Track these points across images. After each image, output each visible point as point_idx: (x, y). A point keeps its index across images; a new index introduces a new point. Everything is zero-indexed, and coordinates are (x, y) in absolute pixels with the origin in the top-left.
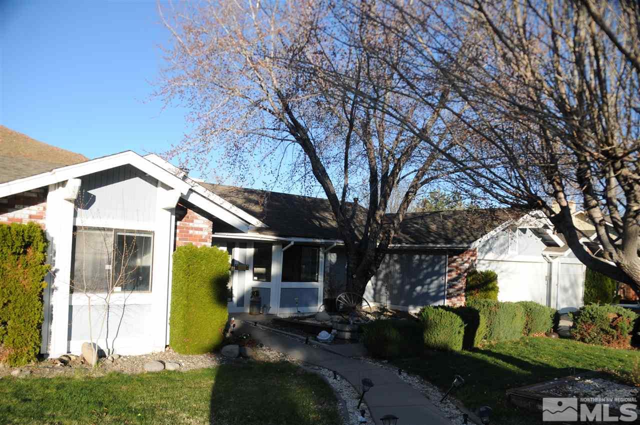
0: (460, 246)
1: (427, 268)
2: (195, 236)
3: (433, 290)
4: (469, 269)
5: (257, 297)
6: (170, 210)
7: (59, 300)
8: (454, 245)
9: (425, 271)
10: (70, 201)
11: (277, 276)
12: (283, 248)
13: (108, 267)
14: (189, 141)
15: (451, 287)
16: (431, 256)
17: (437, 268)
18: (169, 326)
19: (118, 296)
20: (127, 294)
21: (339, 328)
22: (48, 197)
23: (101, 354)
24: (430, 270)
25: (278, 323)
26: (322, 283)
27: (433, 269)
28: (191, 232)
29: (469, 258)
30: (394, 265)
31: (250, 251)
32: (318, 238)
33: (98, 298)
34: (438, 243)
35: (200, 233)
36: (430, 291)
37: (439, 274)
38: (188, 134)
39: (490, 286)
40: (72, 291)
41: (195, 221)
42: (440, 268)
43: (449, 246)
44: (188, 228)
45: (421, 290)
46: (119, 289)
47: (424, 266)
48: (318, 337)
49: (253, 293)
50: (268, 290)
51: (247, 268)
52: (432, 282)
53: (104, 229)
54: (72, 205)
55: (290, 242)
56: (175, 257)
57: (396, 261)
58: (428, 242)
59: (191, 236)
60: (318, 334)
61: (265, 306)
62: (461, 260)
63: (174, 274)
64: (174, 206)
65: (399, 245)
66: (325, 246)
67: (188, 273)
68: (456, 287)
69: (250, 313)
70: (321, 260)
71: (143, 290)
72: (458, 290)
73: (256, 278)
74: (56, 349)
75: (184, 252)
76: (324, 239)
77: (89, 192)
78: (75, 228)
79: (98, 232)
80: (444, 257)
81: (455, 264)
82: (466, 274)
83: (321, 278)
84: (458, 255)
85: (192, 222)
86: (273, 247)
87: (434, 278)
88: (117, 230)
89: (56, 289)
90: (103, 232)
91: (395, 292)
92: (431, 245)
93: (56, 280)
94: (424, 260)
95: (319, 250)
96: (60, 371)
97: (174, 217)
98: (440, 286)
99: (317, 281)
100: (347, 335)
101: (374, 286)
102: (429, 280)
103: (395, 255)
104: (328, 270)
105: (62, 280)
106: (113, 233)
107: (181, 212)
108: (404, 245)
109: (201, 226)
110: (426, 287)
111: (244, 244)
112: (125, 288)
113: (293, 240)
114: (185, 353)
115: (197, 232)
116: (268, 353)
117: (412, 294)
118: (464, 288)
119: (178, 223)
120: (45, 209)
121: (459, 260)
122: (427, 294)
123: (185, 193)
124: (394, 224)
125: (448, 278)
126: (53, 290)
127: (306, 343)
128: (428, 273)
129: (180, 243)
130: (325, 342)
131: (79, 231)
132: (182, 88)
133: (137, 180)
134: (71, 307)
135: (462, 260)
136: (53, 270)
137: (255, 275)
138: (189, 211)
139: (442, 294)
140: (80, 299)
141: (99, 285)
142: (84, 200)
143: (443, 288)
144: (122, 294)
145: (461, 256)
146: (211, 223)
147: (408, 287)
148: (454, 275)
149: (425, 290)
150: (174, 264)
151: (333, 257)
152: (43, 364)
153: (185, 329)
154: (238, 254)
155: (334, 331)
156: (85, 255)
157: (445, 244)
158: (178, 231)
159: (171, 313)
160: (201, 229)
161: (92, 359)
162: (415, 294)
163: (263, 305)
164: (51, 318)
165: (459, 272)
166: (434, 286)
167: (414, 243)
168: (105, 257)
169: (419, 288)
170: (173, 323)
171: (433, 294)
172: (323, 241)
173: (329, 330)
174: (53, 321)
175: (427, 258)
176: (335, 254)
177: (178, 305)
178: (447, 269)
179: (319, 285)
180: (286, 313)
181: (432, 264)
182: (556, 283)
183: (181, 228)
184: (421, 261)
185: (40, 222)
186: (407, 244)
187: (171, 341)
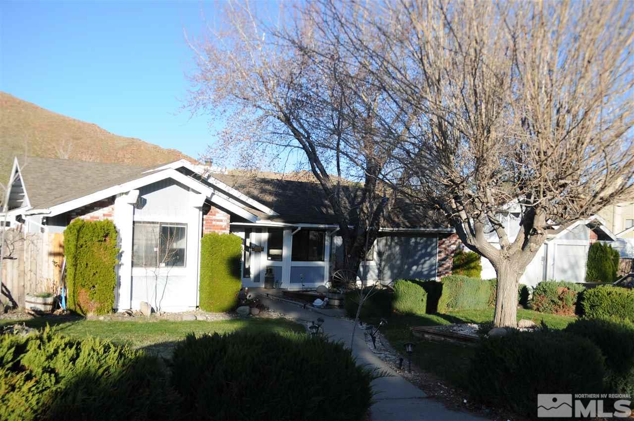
0: (445, 230)
1: (421, 250)
2: (217, 226)
3: (427, 269)
4: (456, 250)
5: (270, 275)
6: (199, 208)
7: (125, 272)
8: (440, 229)
9: (420, 253)
10: (131, 204)
11: (287, 258)
12: (292, 232)
13: (155, 249)
14: (211, 150)
15: (440, 266)
16: (425, 239)
17: (429, 250)
18: (198, 292)
19: (163, 270)
20: (169, 268)
21: (330, 297)
22: (116, 201)
23: (153, 311)
24: (423, 251)
25: (287, 294)
26: (328, 263)
27: (426, 250)
28: (214, 223)
29: (456, 241)
30: (395, 247)
31: (265, 236)
32: (322, 224)
33: (151, 271)
34: (428, 227)
35: (221, 223)
36: (423, 270)
37: (431, 255)
38: (210, 145)
39: (472, 265)
40: (132, 266)
41: (217, 215)
42: (432, 249)
43: (436, 230)
44: (212, 220)
45: (416, 269)
46: (163, 265)
47: (419, 248)
48: (314, 304)
49: (267, 270)
50: (280, 269)
51: (262, 250)
52: (425, 261)
53: (153, 223)
54: (132, 207)
55: (297, 228)
56: (202, 241)
57: (397, 244)
58: (420, 227)
59: (214, 226)
60: (313, 302)
61: (277, 282)
62: (448, 242)
63: (202, 254)
64: (201, 205)
65: (397, 229)
66: (330, 230)
67: (212, 254)
68: (445, 266)
69: (265, 288)
70: (327, 243)
71: (180, 266)
72: (447, 269)
73: (270, 258)
74: (123, 305)
75: (209, 238)
76: (328, 224)
77: (142, 197)
78: (134, 222)
79: (149, 225)
80: (435, 240)
81: (443, 246)
82: (453, 255)
83: (327, 258)
84: (446, 238)
85: (215, 215)
86: (284, 232)
87: (427, 258)
88: (161, 223)
89: (123, 264)
90: (152, 225)
91: (395, 271)
92: (422, 229)
93: (122, 258)
94: (420, 243)
95: (325, 234)
96: (127, 318)
97: (201, 213)
98: (431, 266)
99: (324, 261)
100: (336, 302)
101: (379, 266)
102: (423, 260)
103: (396, 238)
104: (334, 251)
105: (126, 259)
106: (159, 225)
107: (207, 209)
108: (401, 229)
109: (221, 218)
110: (420, 266)
111: (259, 229)
112: (167, 265)
113: (300, 226)
114: (210, 311)
115: (218, 223)
116: (272, 314)
117: (410, 273)
118: (451, 266)
119: (205, 216)
120: (113, 209)
121: (447, 242)
122: (421, 272)
123: (209, 196)
124: (383, 212)
125: (438, 258)
126: (120, 265)
127: (304, 308)
128: (422, 254)
129: (205, 232)
130: (319, 307)
131: (136, 224)
132: (205, 101)
133: (175, 187)
134: (132, 277)
135: (450, 242)
136: (120, 251)
137: (269, 255)
138: (212, 207)
139: (433, 272)
140: (137, 271)
141: (151, 262)
142: (140, 203)
143: (434, 268)
144: (166, 268)
145: (448, 238)
146: (229, 216)
147: (406, 267)
148: (443, 255)
149: (419, 270)
150: (202, 247)
151: (339, 239)
152: (116, 314)
153: (210, 293)
154: (255, 238)
155: (326, 299)
156: (141, 242)
157: (434, 228)
158: (204, 222)
159: (200, 283)
160: (221, 221)
161: (148, 312)
162: (412, 272)
163: (275, 281)
164: (119, 284)
165: (447, 252)
166: (426, 265)
167: (410, 228)
168: (154, 242)
169: (414, 268)
170: (202, 289)
171: (426, 273)
172: (327, 226)
173: (322, 298)
174: (121, 287)
175: (422, 241)
176: (341, 237)
177: (205, 276)
178: (438, 250)
179: (325, 264)
180: (295, 288)
181: (426, 246)
182: (552, 263)
183: (207, 220)
184: (416, 243)
185: (110, 218)
186: (403, 228)
187: (200, 303)
